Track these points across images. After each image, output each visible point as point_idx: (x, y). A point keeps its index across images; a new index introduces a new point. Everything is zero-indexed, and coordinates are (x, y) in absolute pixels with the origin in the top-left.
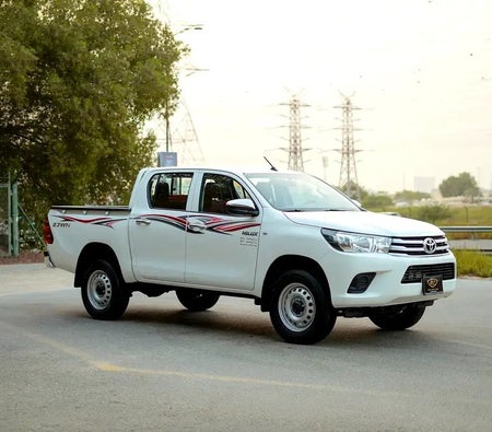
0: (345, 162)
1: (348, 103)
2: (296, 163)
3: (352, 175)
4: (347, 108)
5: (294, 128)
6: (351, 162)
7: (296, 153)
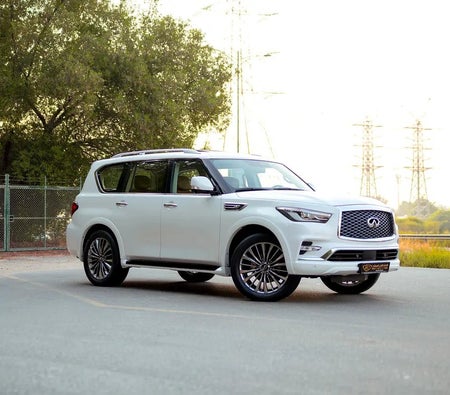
0: (416, 179)
1: (418, 124)
2: (368, 180)
3: (422, 191)
4: (418, 127)
5: (368, 146)
6: (421, 179)
7: (368, 170)
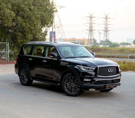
1: (107, 17)
2: (91, 34)
4: (106, 18)
5: (91, 24)
7: (91, 31)
